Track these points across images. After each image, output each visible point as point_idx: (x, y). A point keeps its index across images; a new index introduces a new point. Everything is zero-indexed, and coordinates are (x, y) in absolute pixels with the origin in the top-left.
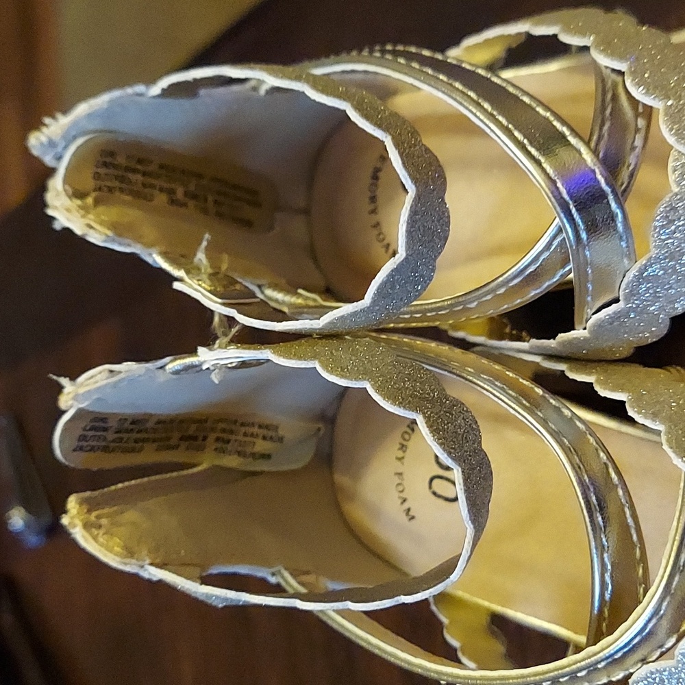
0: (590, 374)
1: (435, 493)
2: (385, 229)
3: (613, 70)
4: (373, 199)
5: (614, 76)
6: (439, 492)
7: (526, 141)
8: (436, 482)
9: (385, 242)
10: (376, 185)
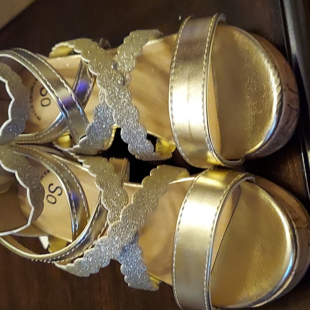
0: (83, 159)
1: (48, 201)
2: (35, 108)
3: (86, 62)
4: (31, 98)
5: (86, 64)
6: (50, 200)
7: (50, 85)
8: (49, 197)
9: (35, 113)
10: (32, 92)
